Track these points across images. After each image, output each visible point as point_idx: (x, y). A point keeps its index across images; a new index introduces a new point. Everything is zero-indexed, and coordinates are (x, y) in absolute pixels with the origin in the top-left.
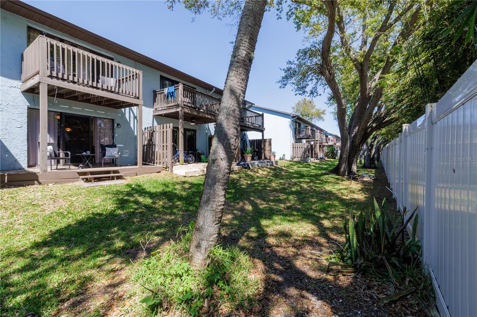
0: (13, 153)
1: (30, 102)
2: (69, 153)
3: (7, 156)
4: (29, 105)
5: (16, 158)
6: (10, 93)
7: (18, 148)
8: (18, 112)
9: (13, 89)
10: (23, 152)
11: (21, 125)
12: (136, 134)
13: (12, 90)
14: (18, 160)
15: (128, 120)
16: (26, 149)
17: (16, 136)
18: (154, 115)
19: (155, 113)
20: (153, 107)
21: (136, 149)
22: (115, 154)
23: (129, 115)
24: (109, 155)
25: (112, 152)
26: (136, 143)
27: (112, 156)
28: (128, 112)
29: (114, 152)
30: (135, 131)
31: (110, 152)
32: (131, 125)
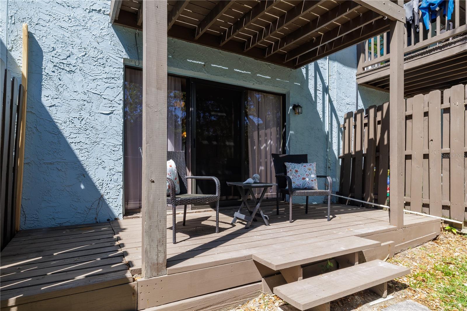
0: (95, 180)
1: (128, 51)
2: (216, 179)
3: (82, 187)
4: (126, 57)
5: (102, 192)
6: (88, 25)
7: (104, 168)
8: (105, 76)
9: (95, 14)
10: (115, 177)
11: (111, 109)
12: (327, 128)
13: (93, 18)
14: (106, 197)
15: (313, 96)
16: (121, 169)
17: (100, 136)
18: (358, 84)
19: (361, 78)
20: (356, 67)
21: (327, 165)
22: (312, 181)
23: (314, 83)
24: (298, 185)
25: (304, 174)
26: (328, 150)
27: (306, 186)
28: (314, 76)
29: (308, 175)
30: (326, 121)
31: (299, 174)
32: (317, 109)
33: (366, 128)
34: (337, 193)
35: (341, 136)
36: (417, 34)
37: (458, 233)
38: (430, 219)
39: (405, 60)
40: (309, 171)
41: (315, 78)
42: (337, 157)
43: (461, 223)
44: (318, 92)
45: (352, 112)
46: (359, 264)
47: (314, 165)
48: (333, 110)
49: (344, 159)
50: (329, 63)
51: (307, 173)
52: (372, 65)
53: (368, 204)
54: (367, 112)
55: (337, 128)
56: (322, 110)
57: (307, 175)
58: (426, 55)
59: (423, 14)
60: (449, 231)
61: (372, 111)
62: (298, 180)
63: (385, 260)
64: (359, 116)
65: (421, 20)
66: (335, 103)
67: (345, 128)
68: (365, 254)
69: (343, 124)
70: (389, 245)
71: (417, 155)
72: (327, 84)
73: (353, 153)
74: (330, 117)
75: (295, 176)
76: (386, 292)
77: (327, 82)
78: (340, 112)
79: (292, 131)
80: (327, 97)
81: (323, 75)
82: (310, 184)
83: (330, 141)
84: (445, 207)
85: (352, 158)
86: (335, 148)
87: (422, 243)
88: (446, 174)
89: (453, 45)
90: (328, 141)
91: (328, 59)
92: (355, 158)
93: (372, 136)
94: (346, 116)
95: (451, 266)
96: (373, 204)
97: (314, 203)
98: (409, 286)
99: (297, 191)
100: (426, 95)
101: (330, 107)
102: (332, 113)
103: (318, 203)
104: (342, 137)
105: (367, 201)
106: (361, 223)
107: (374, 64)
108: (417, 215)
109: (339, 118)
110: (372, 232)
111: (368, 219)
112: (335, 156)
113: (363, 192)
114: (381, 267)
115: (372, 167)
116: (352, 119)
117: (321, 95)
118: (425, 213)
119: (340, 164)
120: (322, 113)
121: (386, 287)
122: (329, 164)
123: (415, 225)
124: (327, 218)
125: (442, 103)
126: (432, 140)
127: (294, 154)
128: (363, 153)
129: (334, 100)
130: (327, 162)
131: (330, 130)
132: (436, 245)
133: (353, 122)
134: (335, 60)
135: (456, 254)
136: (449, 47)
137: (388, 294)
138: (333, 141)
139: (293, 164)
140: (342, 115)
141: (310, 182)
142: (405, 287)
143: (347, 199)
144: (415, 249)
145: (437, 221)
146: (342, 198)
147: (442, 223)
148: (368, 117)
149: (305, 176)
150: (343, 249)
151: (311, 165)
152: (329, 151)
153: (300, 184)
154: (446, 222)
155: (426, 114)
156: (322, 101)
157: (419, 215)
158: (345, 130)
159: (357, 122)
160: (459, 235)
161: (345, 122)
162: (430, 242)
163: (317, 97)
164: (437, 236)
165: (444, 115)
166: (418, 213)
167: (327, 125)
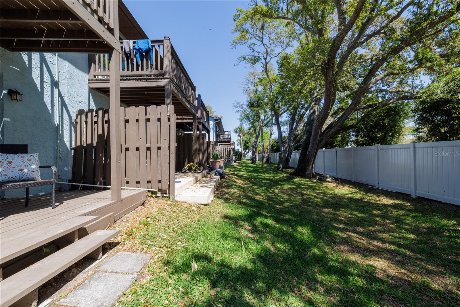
15: (39, 86)
18: (90, 88)
19: (92, 83)
20: (88, 72)
21: (57, 155)
22: (33, 171)
23: (39, 73)
24: (12, 177)
25: (21, 166)
26: (58, 141)
27: (24, 178)
28: (39, 67)
29: (28, 166)
30: (55, 114)
31: (13, 165)
32: (44, 100)
33: (96, 125)
34: (70, 181)
35: (73, 129)
36: (133, 65)
37: (155, 197)
38: (140, 191)
39: (121, 80)
40: (29, 162)
41: (40, 69)
42: (69, 148)
43: (156, 190)
44: (45, 84)
45: (83, 111)
46: (79, 239)
47: (36, 156)
48: (63, 104)
49: (76, 150)
50: (58, 60)
51: (25, 164)
52: (102, 76)
53: (98, 187)
54: (97, 112)
55: (69, 122)
56: (50, 102)
57: (25, 166)
58: (138, 81)
59: (136, 53)
60: (151, 196)
61: (100, 113)
62: (12, 171)
63: (106, 229)
64: (89, 115)
65: (135, 56)
66: (66, 99)
67: (76, 123)
68: (88, 229)
69: (75, 119)
70: (110, 216)
71: (132, 149)
72: (56, 79)
73: (85, 145)
74: (60, 111)
75: (7, 168)
76: (101, 254)
77: (57, 77)
78: (71, 108)
79: (6, 117)
80: (56, 92)
81: (51, 69)
82: (30, 175)
83: (61, 133)
84: (149, 182)
85: (84, 150)
86: (66, 139)
87: (134, 208)
88: (149, 160)
89: (152, 80)
90: (59, 133)
91: (57, 56)
92: (86, 149)
93: (100, 132)
94: (78, 113)
95: (149, 218)
96: (103, 186)
97: (40, 194)
98: (120, 242)
99: (8, 185)
100: (137, 108)
101: (60, 101)
102: (63, 107)
103: (47, 193)
104: (74, 131)
105: (97, 185)
106: (88, 204)
107: (104, 76)
108: (133, 189)
109: (71, 113)
110: (95, 210)
111: (95, 199)
112: (67, 147)
113: (94, 178)
114: (99, 235)
115: (101, 156)
116: (84, 117)
117: (50, 88)
118: (138, 187)
119: (73, 154)
120: (50, 105)
121: (101, 250)
122: (60, 154)
123: (130, 197)
124: (51, 206)
125: (146, 115)
126: (141, 139)
127: (11, 144)
128: (94, 145)
129: (65, 95)
130: (57, 153)
131: (60, 123)
132: (143, 207)
133: (85, 118)
134: (66, 59)
135: (153, 211)
136: (150, 81)
137: (103, 255)
138: (65, 134)
139: (6, 154)
140: (74, 111)
141: (30, 173)
142: (118, 243)
143: (79, 185)
144: (129, 214)
145: (144, 191)
146: (74, 185)
147: (147, 192)
148: (97, 116)
149: (22, 168)
150: (62, 231)
151: (31, 155)
152: (60, 142)
153: (15, 177)
154: (149, 191)
155: (137, 121)
156: (50, 94)
157: (134, 189)
158: (77, 125)
159: (88, 119)
160: (156, 198)
161: (77, 118)
162: (140, 207)
163: (44, 88)
164: (144, 201)
165: (147, 122)
166: (134, 188)
167: (56, 118)
